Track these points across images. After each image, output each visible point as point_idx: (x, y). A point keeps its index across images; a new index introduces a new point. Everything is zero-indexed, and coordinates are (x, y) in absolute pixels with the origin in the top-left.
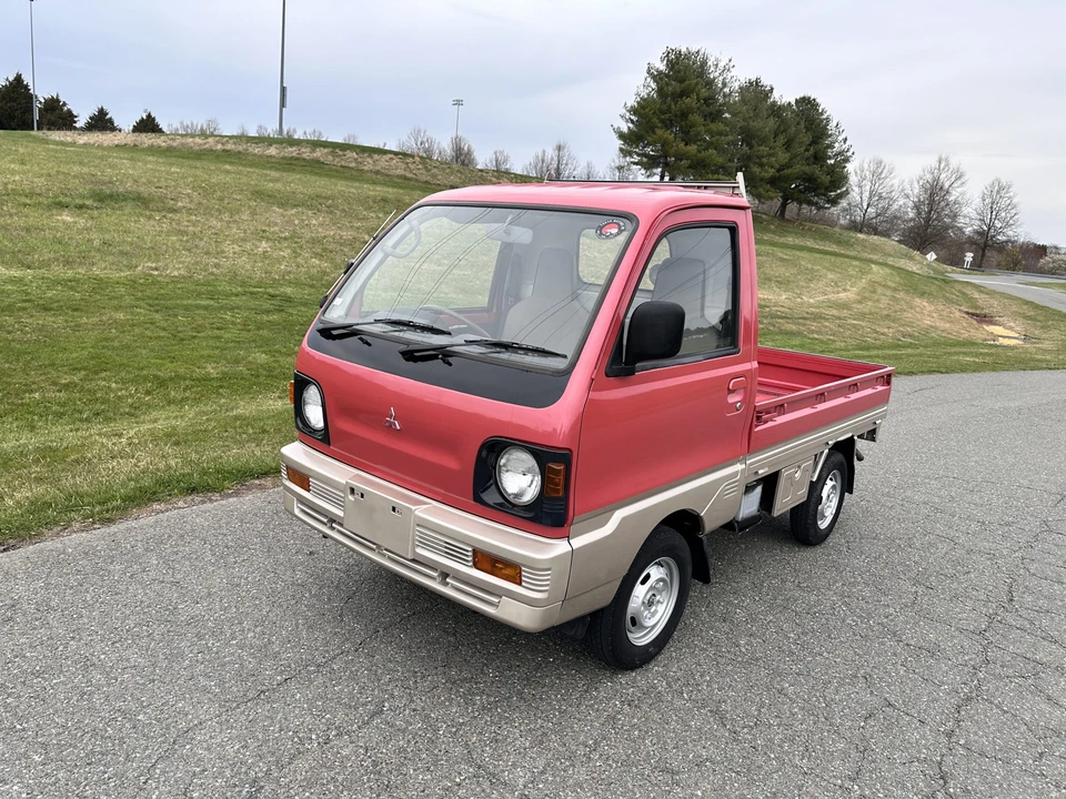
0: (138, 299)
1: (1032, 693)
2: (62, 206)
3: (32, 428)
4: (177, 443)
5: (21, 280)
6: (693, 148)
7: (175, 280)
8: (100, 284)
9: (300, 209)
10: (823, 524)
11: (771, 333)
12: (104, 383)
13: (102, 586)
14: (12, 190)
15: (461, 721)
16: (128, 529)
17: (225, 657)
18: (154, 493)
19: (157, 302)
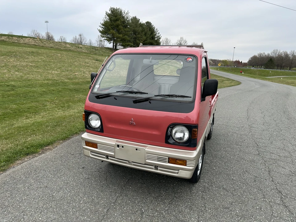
6: (121, 35)
9: (5, 56)
13: (20, 194)
15: (167, 209)
16: (13, 172)
17: (83, 208)
18: (14, 158)
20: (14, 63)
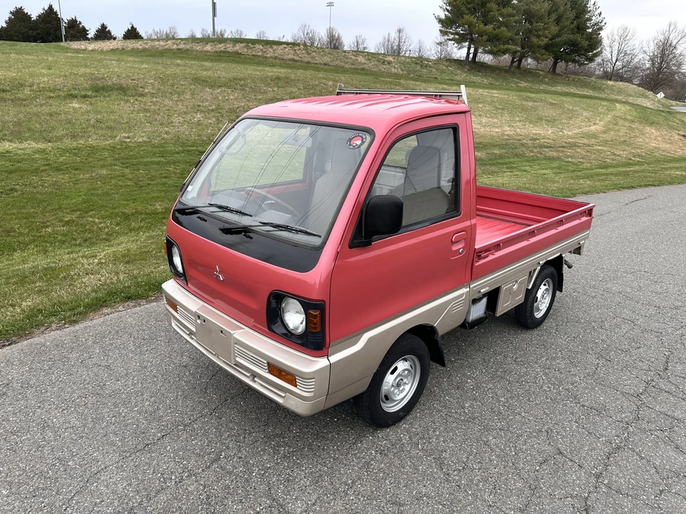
0: (116, 160)
1: (665, 443)
2: (73, 97)
3: (45, 252)
4: (128, 262)
5: (43, 151)
6: (490, 27)
7: (140, 145)
8: (93, 150)
9: (223, 88)
10: (538, 315)
11: (538, 159)
12: (91, 219)
13: (62, 370)
14: (43, 88)
15: (268, 466)
16: (86, 327)
17: (128, 420)
18: (105, 301)
19: (127, 161)
20: (235, 103)
